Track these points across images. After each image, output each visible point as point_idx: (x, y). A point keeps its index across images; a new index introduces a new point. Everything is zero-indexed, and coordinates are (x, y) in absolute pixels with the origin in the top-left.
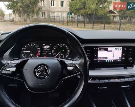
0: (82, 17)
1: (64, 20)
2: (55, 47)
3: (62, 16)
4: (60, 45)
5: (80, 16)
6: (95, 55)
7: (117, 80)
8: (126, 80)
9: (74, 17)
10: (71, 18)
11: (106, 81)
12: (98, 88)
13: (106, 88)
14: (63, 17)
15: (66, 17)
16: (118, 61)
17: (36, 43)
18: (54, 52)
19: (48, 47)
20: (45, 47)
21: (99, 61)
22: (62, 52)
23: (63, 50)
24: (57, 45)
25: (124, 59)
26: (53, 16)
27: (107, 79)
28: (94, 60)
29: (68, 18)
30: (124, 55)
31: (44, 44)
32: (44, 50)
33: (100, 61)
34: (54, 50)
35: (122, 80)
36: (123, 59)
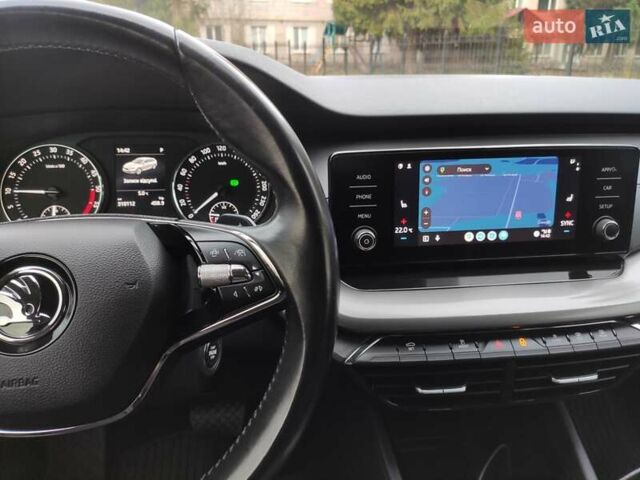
0: (394, 42)
1: (309, 60)
2: (188, 166)
3: (300, 43)
4: (214, 150)
5: (385, 40)
6: (404, 205)
7: (525, 346)
8: (581, 342)
9: (355, 47)
10: (340, 51)
11: (464, 350)
12: (420, 390)
13: (463, 389)
14: (305, 47)
15: (317, 47)
16: (536, 234)
17: (78, 146)
18: (180, 195)
19: (148, 163)
20: (130, 167)
21: (426, 239)
22: (227, 194)
23: (234, 183)
24: (199, 156)
25: (570, 223)
26: (259, 41)
27: (467, 342)
28: (398, 230)
29: (329, 52)
30: (570, 199)
31: (127, 150)
32: (126, 181)
33: (432, 235)
34: (180, 179)
35: (557, 344)
36: (563, 223)
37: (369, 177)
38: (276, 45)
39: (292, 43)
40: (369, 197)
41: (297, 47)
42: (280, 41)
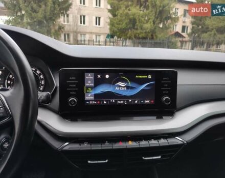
37: (74, 78)
38: (89, 41)
39: (95, 40)
40: (75, 86)
41: (96, 42)
42: (90, 39)
